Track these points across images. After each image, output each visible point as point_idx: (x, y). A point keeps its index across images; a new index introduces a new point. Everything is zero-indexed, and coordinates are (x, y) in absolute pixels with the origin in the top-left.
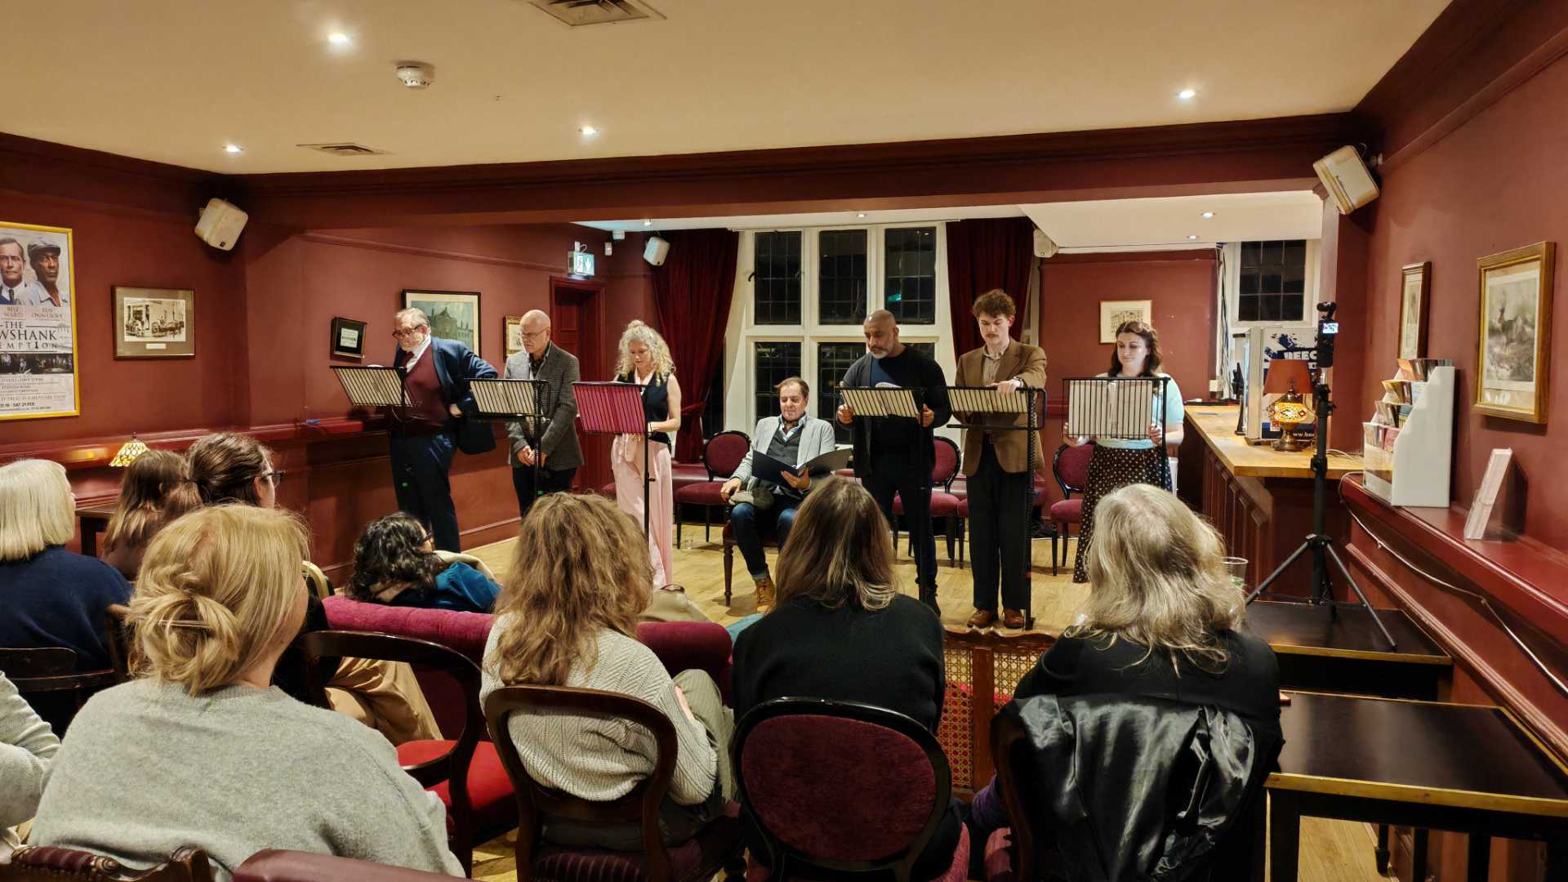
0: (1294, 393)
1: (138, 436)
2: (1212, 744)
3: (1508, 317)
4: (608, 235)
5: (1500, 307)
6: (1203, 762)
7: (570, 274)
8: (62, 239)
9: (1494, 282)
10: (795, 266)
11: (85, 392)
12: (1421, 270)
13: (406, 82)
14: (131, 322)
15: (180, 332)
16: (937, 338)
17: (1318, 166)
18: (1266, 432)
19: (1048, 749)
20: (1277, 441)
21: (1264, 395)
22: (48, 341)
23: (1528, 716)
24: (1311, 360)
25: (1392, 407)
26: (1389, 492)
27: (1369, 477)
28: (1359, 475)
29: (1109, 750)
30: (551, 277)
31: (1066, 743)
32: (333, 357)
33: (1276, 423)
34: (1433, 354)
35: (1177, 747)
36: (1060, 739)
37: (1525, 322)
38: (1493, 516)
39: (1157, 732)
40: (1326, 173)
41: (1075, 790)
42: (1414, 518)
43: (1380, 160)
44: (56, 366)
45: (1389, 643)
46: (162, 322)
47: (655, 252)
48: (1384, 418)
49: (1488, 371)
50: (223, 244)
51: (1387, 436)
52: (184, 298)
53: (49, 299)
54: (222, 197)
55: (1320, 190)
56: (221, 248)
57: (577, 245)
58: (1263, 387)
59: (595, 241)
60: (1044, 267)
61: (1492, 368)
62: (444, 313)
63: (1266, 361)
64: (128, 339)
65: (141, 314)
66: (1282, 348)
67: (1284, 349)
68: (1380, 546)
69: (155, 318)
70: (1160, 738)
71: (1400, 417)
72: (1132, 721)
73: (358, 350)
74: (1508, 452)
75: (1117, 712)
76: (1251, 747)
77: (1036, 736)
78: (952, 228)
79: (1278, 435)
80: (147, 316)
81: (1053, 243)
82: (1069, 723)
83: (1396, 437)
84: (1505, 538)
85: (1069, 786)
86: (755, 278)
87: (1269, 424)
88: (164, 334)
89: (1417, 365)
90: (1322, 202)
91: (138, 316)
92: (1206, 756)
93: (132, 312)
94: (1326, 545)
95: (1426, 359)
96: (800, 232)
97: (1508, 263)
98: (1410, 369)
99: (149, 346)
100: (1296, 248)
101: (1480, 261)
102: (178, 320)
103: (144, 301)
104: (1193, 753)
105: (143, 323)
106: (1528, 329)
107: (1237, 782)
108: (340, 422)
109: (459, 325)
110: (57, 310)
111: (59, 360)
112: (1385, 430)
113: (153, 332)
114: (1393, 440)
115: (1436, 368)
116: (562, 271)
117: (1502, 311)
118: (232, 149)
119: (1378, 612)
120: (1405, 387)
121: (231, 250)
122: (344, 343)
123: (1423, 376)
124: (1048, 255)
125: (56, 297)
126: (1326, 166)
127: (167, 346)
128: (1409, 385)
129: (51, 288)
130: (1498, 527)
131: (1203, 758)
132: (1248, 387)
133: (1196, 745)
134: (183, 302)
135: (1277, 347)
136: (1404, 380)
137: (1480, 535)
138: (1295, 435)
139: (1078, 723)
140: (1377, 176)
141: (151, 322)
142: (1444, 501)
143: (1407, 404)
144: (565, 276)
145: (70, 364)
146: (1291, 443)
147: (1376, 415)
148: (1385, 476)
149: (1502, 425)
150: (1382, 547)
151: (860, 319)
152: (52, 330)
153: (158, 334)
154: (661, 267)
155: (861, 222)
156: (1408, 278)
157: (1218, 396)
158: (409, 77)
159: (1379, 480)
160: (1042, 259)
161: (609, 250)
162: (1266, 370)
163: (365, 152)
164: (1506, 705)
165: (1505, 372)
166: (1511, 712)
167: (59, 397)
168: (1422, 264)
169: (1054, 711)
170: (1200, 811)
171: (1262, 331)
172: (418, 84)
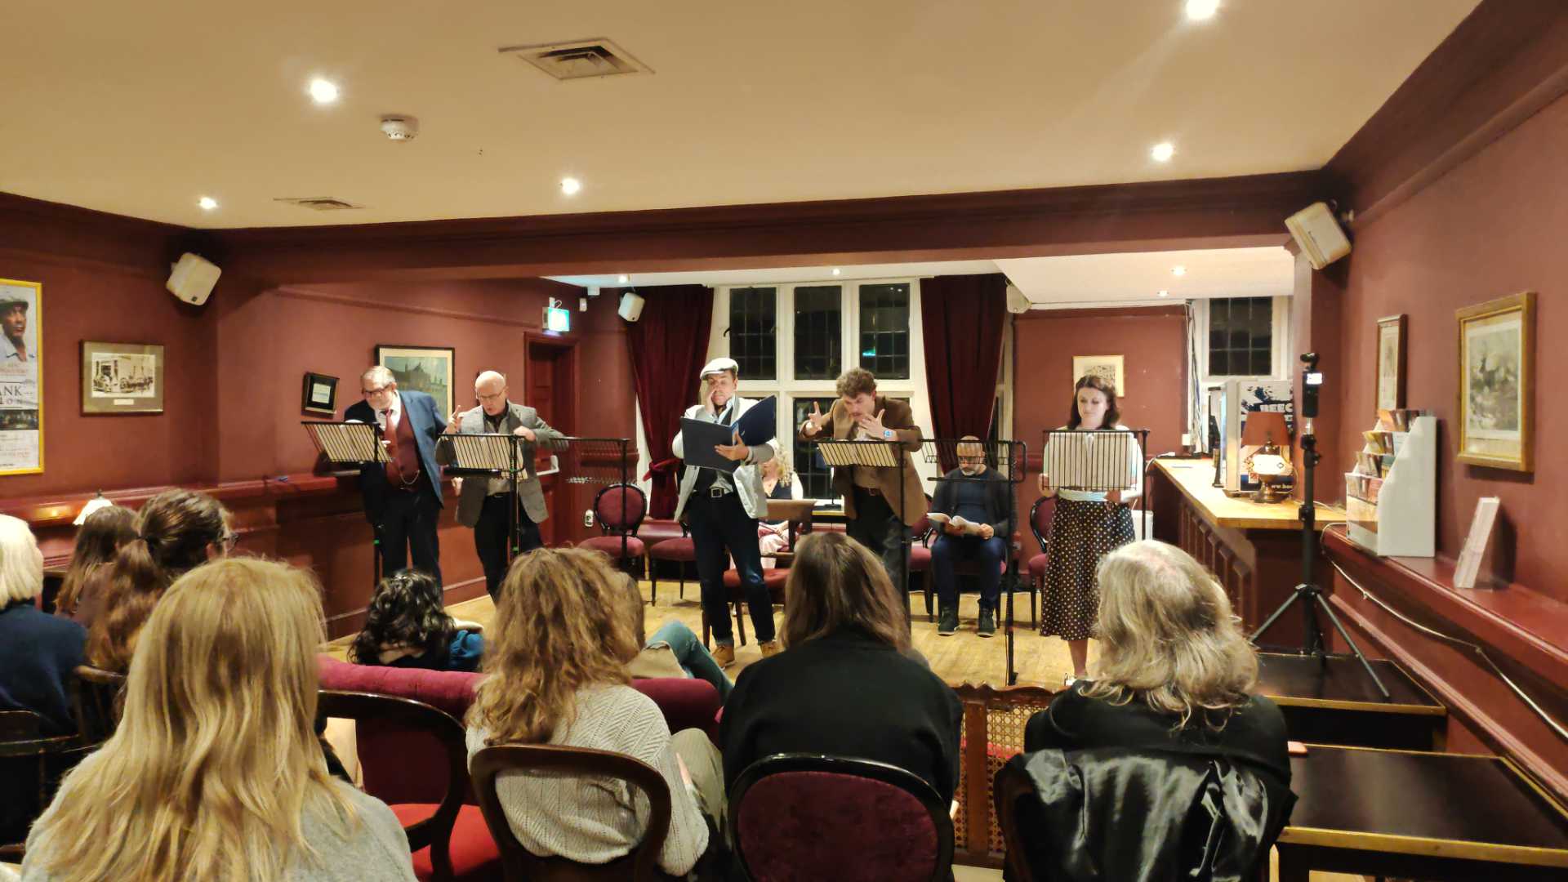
0: (1271, 445)
1: (102, 493)
2: (1225, 800)
3: (1489, 367)
4: (582, 292)
5: (1481, 357)
6: (1215, 818)
7: (544, 330)
8: (30, 293)
9: (1474, 333)
10: (770, 322)
11: (50, 449)
12: (1397, 323)
13: (390, 135)
14: (99, 377)
15: (149, 388)
16: (912, 393)
17: (1290, 223)
18: (1245, 484)
19: (1055, 805)
20: (1256, 493)
21: (1242, 446)
22: (14, 397)
23: (1532, 767)
24: (1287, 413)
25: (1375, 458)
26: (1374, 542)
27: (1352, 527)
28: (1341, 526)
29: (1118, 805)
30: (525, 333)
31: (1074, 798)
32: (305, 412)
33: (1254, 475)
34: (1412, 406)
35: (1188, 804)
36: (1068, 794)
37: (1508, 371)
38: (1482, 565)
39: (1167, 786)
40: (1298, 228)
41: (1086, 848)
42: (1402, 568)
43: (1351, 216)
44: (21, 421)
45: (1382, 693)
46: (131, 378)
47: (629, 308)
48: (1366, 468)
49: (1471, 421)
50: (194, 299)
51: (1371, 486)
52: (151, 354)
53: (16, 354)
54: (195, 252)
55: (1292, 246)
56: (193, 303)
57: (552, 301)
58: (1240, 440)
59: (569, 297)
60: (1018, 322)
61: (1475, 417)
62: (418, 368)
63: (1243, 413)
64: (96, 394)
65: (110, 369)
66: (1259, 401)
67: (1261, 402)
68: (1365, 597)
69: (124, 374)
70: (1171, 792)
71: (1383, 467)
72: (1142, 775)
73: (330, 406)
74: (1494, 502)
75: (1125, 766)
76: (1265, 803)
77: (1043, 791)
78: (925, 283)
79: (1257, 487)
80: (116, 371)
81: (1026, 299)
82: (1077, 777)
83: (1380, 487)
84: (1496, 587)
85: (1078, 842)
86: (731, 335)
87: (1247, 476)
88: (132, 389)
89: (1398, 416)
90: (1293, 257)
91: (106, 371)
92: (1218, 813)
93: (100, 368)
94: (1316, 595)
95: (1406, 411)
96: (775, 288)
97: (1489, 314)
98: (1390, 419)
99: (117, 402)
100: (1263, 304)
101: (1459, 313)
102: (147, 375)
103: (112, 357)
104: (1204, 809)
105: (111, 379)
106: (1511, 379)
107: (1252, 839)
108: (308, 480)
109: (433, 380)
110: (23, 365)
111: (24, 416)
112: (1368, 481)
113: (122, 388)
114: (1377, 491)
115: (1418, 418)
116: (535, 327)
117: (1484, 361)
118: (208, 204)
119: (1369, 662)
120: (1386, 438)
121: (204, 305)
122: (316, 398)
123: (1404, 427)
124: (1022, 311)
125: (23, 352)
126: (1298, 222)
127: (135, 402)
128: (1390, 436)
129: (18, 343)
130: (1489, 577)
131: (1215, 814)
132: (1225, 439)
133: (1207, 800)
134: (152, 358)
135: (1253, 400)
136: (1384, 431)
137: (1471, 583)
138: (1273, 486)
139: (1086, 777)
140: (1349, 232)
141: (120, 375)
142: (1429, 549)
143: (1388, 455)
144: (539, 331)
145: (35, 420)
146: (1271, 495)
147: (1357, 464)
148: (1370, 527)
149: (1487, 474)
150: (1368, 599)
151: (835, 372)
152: (18, 385)
153: (127, 389)
154: (635, 323)
155: (835, 278)
156: (1384, 331)
157: (1190, 450)
158: (393, 130)
159: (1362, 530)
160: (1015, 316)
161: (583, 306)
162: (1243, 423)
163: (343, 206)
164: (1507, 755)
165: (1489, 421)
166: (1512, 762)
167: (22, 454)
168: (1398, 317)
169: (1060, 765)
170: (1213, 870)
171: (1238, 384)
172: (402, 137)
